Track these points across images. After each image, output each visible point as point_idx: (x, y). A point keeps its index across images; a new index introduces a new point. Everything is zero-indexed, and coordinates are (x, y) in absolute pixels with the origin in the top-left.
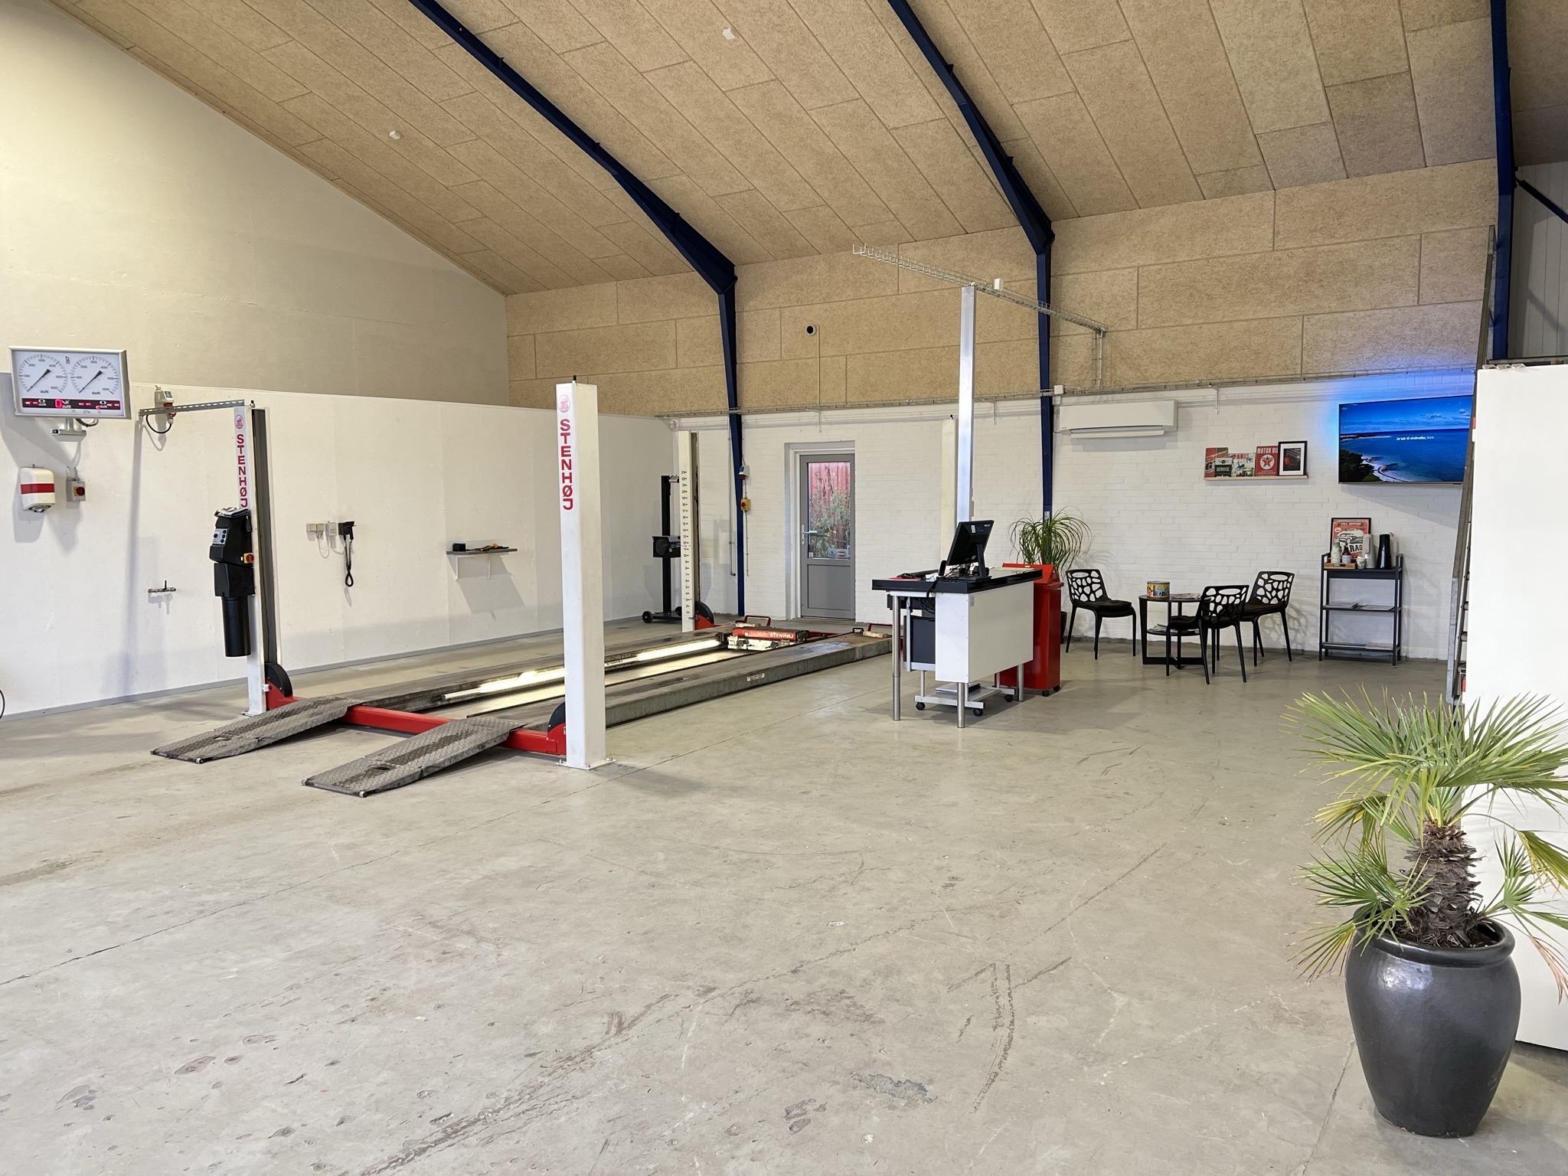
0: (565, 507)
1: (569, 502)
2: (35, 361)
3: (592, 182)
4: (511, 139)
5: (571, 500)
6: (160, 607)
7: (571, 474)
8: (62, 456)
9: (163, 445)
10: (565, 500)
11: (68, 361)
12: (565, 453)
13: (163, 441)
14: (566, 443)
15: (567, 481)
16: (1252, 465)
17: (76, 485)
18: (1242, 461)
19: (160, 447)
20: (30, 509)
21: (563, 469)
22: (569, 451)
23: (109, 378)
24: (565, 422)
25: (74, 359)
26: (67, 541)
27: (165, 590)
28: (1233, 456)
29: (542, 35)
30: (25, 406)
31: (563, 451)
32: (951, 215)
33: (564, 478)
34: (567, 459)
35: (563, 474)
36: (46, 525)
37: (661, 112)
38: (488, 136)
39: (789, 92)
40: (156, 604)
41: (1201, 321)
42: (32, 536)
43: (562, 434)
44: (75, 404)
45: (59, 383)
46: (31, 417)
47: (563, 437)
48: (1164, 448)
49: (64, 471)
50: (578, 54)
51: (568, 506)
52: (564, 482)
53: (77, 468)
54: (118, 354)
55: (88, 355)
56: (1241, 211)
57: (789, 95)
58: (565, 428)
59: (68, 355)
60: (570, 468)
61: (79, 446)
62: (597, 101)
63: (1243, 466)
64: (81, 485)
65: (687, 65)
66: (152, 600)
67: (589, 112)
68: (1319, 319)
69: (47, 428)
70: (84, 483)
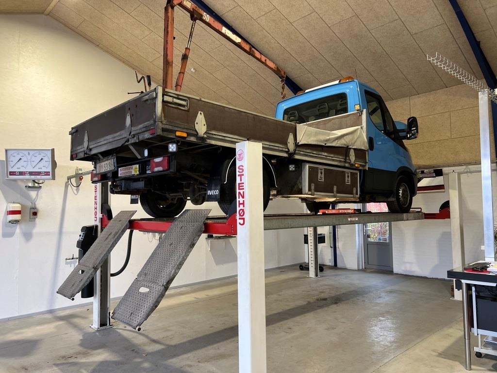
0: (240, 223)
1: (242, 220)
2: (15, 154)
3: (270, 81)
4: (237, 66)
5: (244, 219)
6: (71, 266)
7: (244, 201)
8: (28, 197)
9: (78, 192)
10: (240, 219)
11: (29, 154)
12: (241, 188)
13: (78, 190)
14: (241, 180)
15: (241, 206)
17: (33, 211)
19: (76, 193)
20: (10, 222)
21: (239, 198)
22: (243, 186)
23: (46, 161)
24: (241, 167)
25: (32, 153)
26: (28, 236)
27: (73, 259)
29: (248, 11)
30: (10, 175)
31: (239, 186)
32: (439, 79)
33: (240, 204)
34: (241, 191)
35: (239, 201)
36: (18, 229)
37: (300, 42)
38: (228, 66)
39: (362, 22)
40: (69, 265)
42: (11, 235)
43: (239, 175)
44: (31, 173)
45: (25, 164)
46: (15, 180)
47: (239, 177)
49: (30, 205)
50: (263, 18)
51: (242, 222)
52: (239, 207)
53: (36, 203)
54: (49, 150)
55: (37, 151)
57: (361, 23)
58: (241, 171)
59: (29, 151)
60: (243, 197)
61: (38, 193)
62: (272, 41)
64: (36, 211)
65: (312, 15)
66: (67, 263)
67: (269, 48)
69: (23, 185)
70: (37, 210)
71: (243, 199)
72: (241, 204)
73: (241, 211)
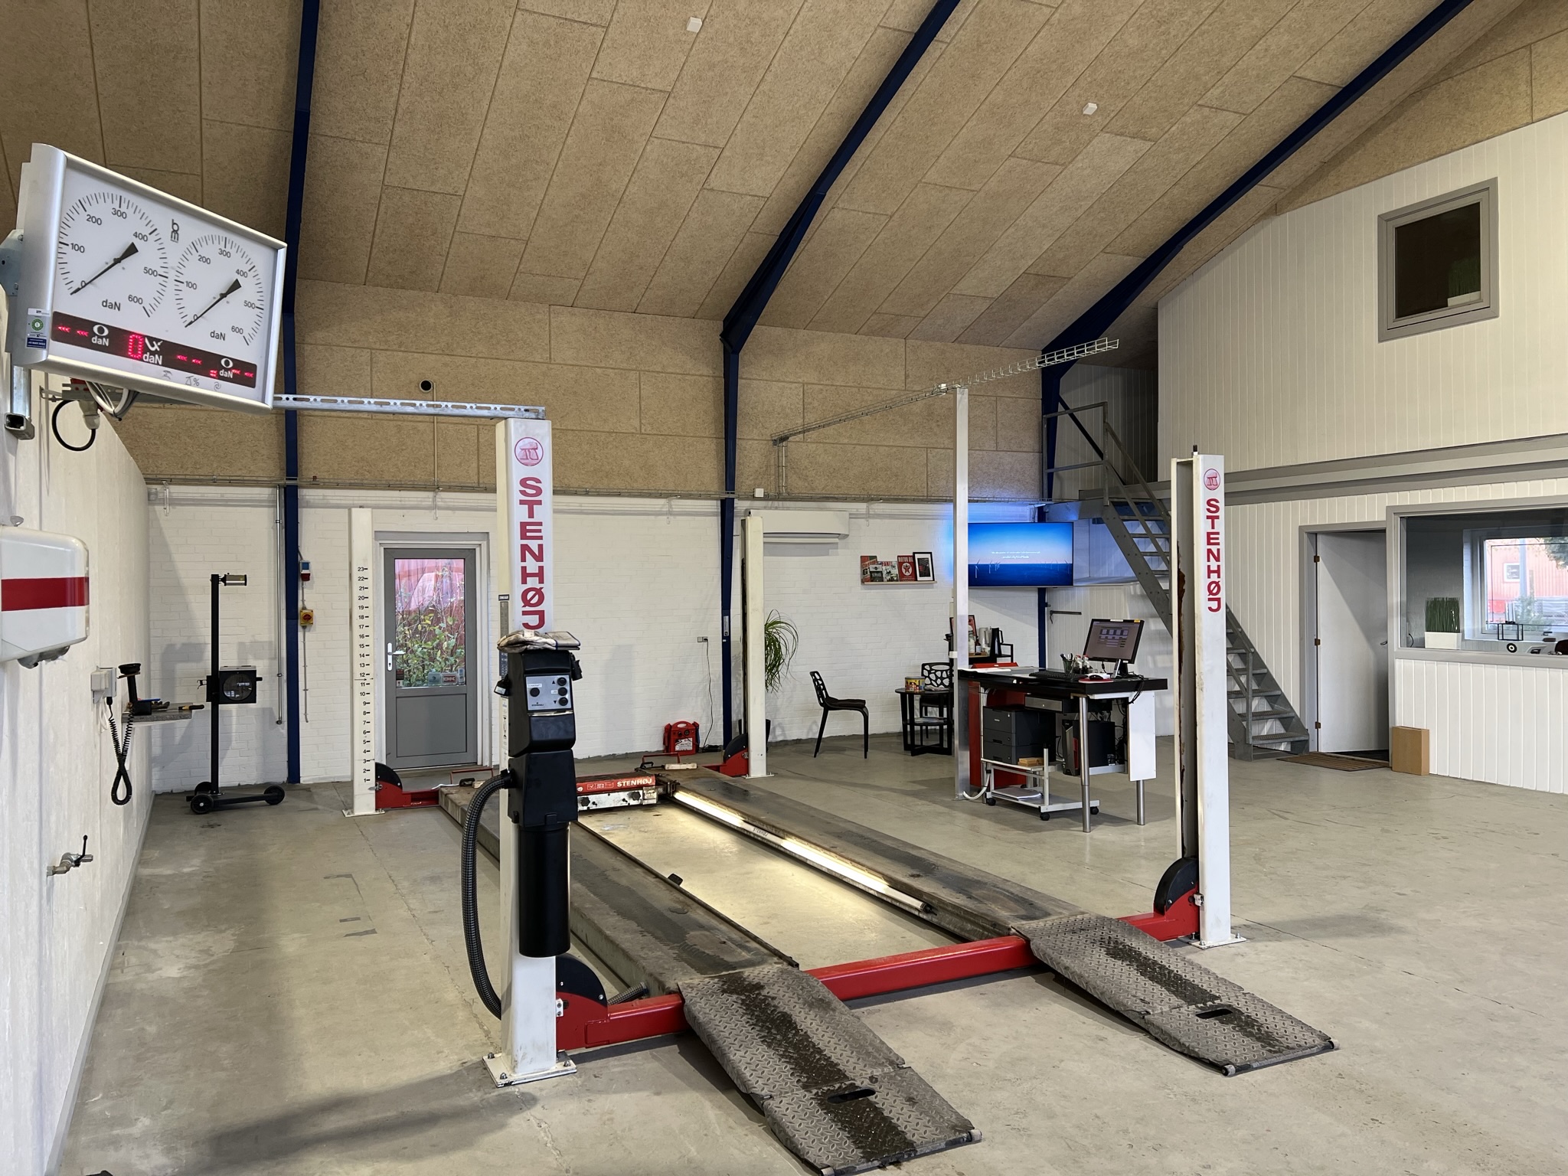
0: (1210, 609)
2: (104, 211)
7: (1219, 566)
11: (175, 233)
12: (1212, 541)
14: (1213, 528)
16: (895, 572)
18: (889, 568)
22: (1217, 539)
23: (247, 304)
24: (1213, 502)
25: (189, 230)
28: (882, 563)
30: (57, 335)
31: (1207, 538)
41: (855, 442)
44: (172, 354)
47: (1209, 521)
48: (828, 555)
55: (218, 231)
56: (882, 351)
63: (890, 572)
68: (938, 453)
71: (1218, 563)
72: (1214, 572)
73: (1214, 585)
